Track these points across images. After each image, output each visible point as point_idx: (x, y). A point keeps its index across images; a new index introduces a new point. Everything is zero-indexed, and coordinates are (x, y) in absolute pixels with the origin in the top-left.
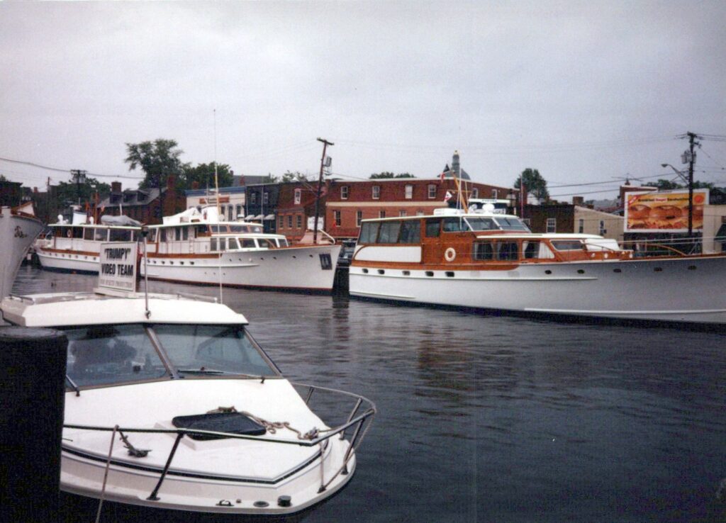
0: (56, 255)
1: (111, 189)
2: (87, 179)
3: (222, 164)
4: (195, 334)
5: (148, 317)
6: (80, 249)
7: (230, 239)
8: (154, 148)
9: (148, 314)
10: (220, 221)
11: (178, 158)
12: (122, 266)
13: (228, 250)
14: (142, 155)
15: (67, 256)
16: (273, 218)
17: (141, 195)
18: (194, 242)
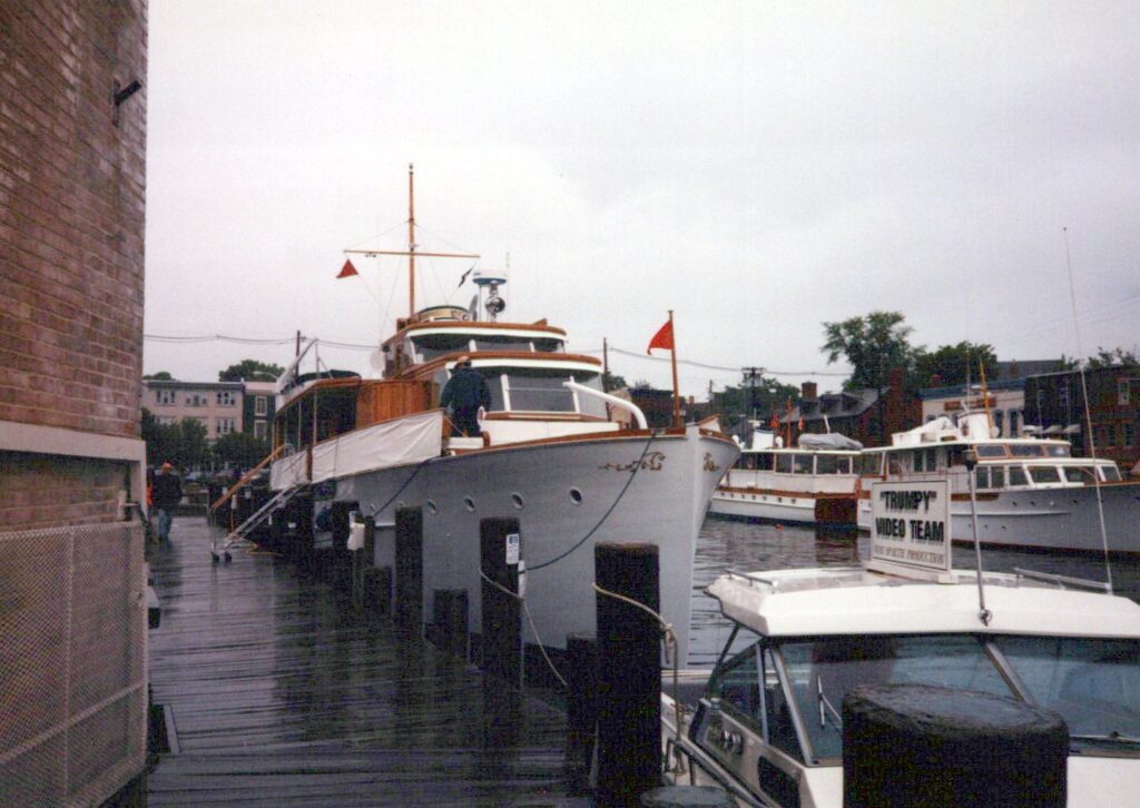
0: (732, 496)
1: (800, 395)
2: (764, 381)
3: (979, 345)
4: (1058, 655)
5: (986, 623)
6: (769, 487)
7: (1011, 468)
8: (868, 327)
9: (984, 617)
10: (992, 437)
11: (905, 339)
12: (920, 522)
13: (1008, 487)
14: (848, 339)
15: (748, 497)
16: (1078, 431)
17: (847, 401)
18: (947, 473)
